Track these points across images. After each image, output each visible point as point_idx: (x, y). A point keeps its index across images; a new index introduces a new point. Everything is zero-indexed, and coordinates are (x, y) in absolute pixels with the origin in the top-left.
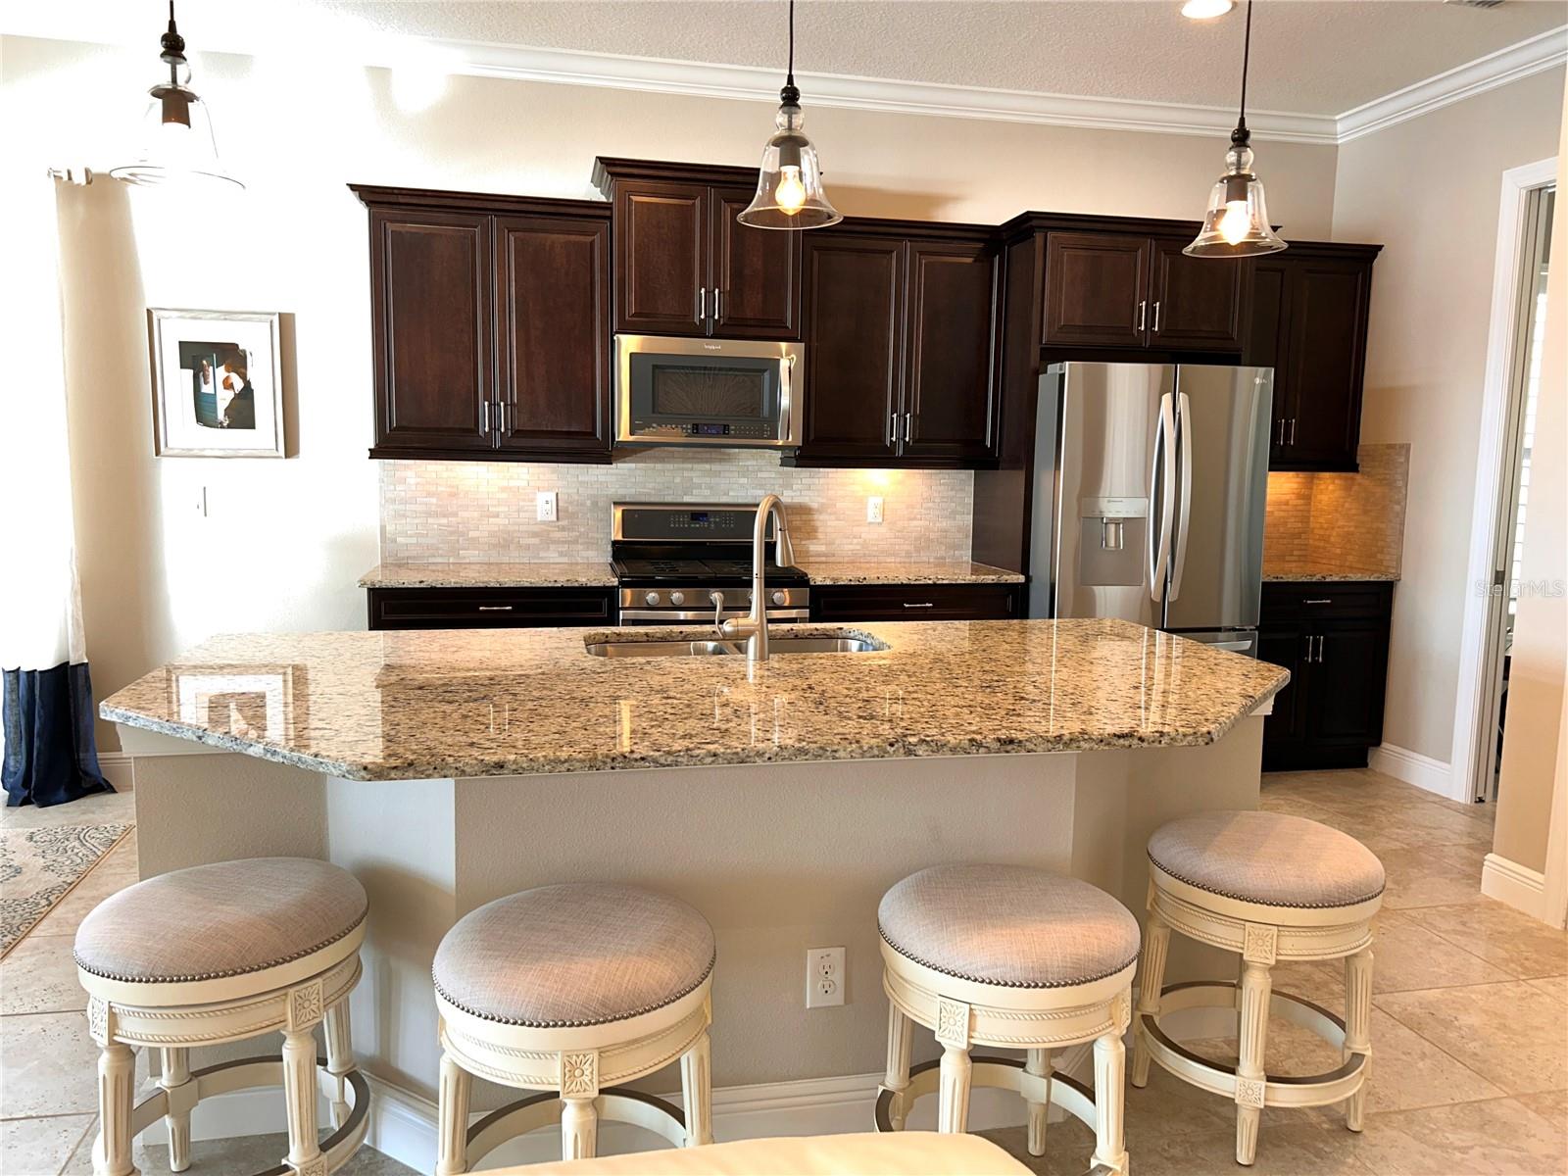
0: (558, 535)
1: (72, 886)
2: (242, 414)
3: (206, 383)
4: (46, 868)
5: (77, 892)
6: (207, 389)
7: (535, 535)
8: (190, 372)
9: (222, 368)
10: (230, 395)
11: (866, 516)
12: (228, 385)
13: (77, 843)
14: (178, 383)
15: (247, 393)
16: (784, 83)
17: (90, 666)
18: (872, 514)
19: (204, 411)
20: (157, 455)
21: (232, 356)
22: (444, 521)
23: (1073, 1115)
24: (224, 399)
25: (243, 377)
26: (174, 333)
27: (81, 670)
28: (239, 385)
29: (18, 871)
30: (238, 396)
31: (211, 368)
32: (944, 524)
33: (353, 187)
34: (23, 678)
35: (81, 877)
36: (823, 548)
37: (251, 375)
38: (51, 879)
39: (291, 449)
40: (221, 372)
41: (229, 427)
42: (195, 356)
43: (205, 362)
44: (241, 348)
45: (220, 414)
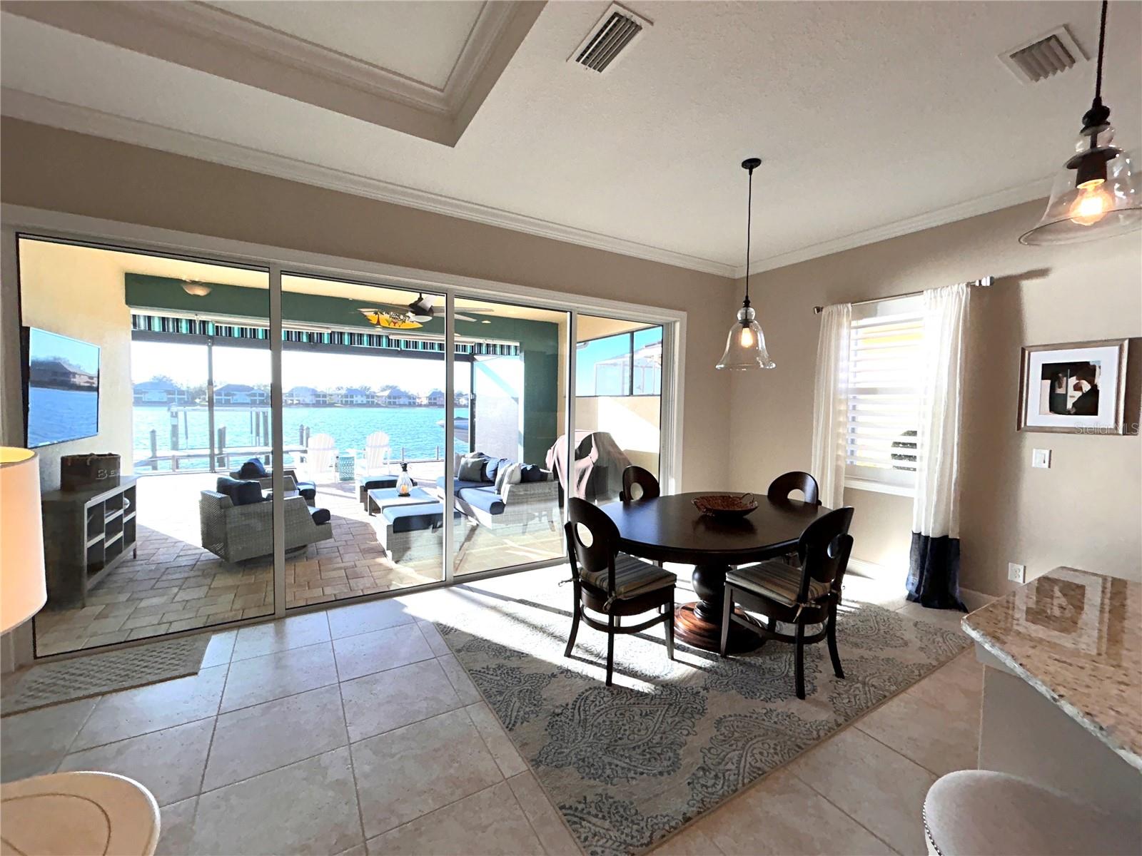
1: (931, 670)
2: (1089, 405)
3: (1060, 387)
4: (921, 649)
5: (937, 675)
6: (1060, 391)
8: (1048, 382)
9: (1075, 378)
10: (1078, 394)
12: (1077, 387)
13: (941, 640)
14: (1038, 390)
15: (1094, 391)
17: (961, 542)
19: (1056, 405)
20: (1018, 430)
24: (1074, 396)
25: (1092, 382)
26: (1039, 360)
27: (955, 542)
28: (1086, 387)
29: (906, 644)
30: (1084, 395)
31: (1065, 378)
34: (922, 539)
35: (942, 664)
37: (1098, 381)
38: (922, 658)
39: (1129, 430)
40: (1073, 381)
41: (1076, 414)
42: (1052, 372)
43: (1060, 375)
44: (1091, 364)
45: (1069, 406)
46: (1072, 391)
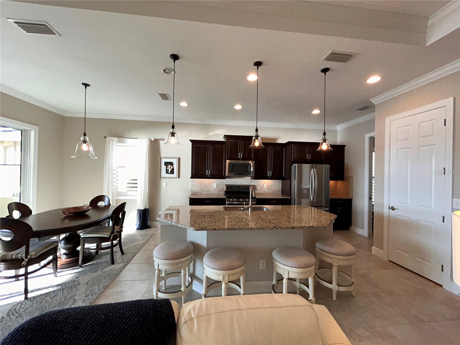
0: (217, 190)
1: (145, 243)
2: (172, 172)
4: (142, 240)
5: (147, 244)
6: (168, 168)
7: (213, 190)
8: (165, 166)
10: (171, 169)
11: (264, 187)
12: (171, 168)
13: (146, 236)
14: (164, 167)
15: (173, 169)
16: (256, 128)
17: (149, 209)
18: (265, 187)
19: (167, 172)
20: (160, 178)
21: (171, 164)
22: (200, 188)
23: (304, 290)
24: (170, 170)
25: (173, 167)
26: (164, 161)
27: (148, 210)
28: (172, 168)
29: (138, 240)
30: (172, 169)
32: (277, 188)
33: (190, 140)
34: (140, 211)
35: (147, 242)
36: (257, 192)
37: (174, 166)
38: (143, 242)
39: (179, 177)
40: (170, 166)
41: (170, 174)
42: (166, 164)
43: (168, 165)
44: (173, 162)
45: (169, 172)
46: (170, 168)
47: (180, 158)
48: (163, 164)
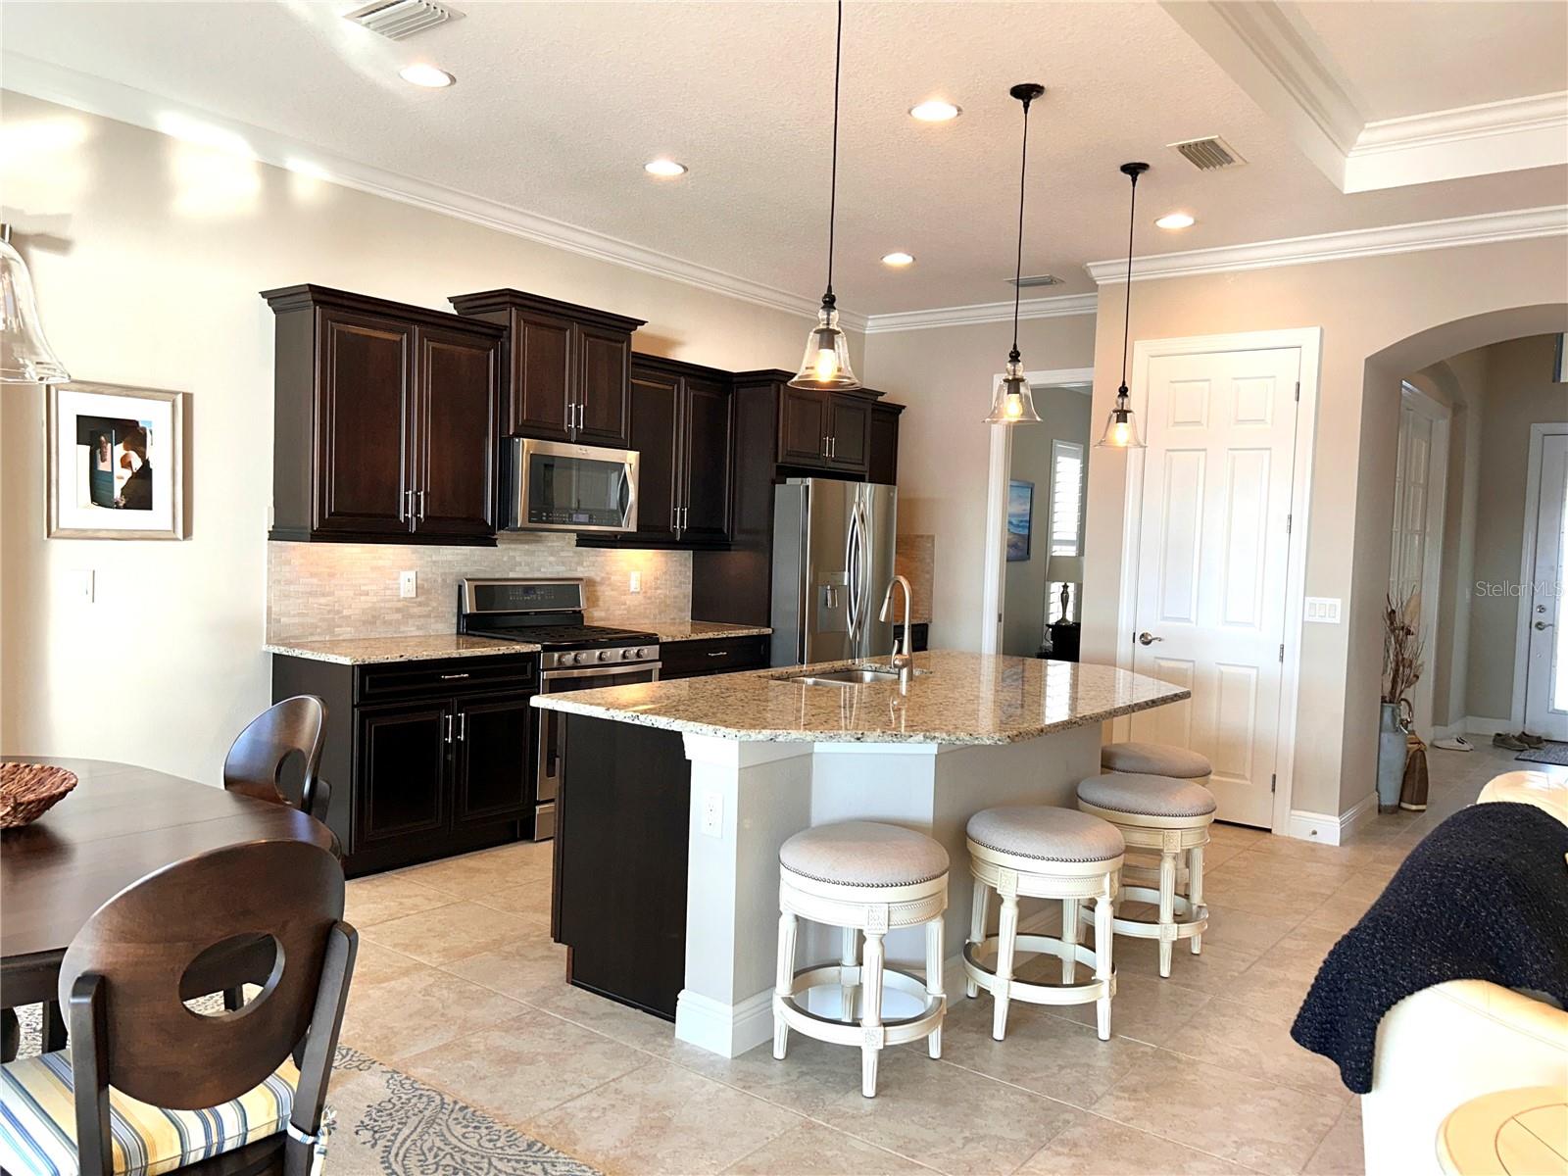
0: (416, 610)
2: (139, 495)
3: (103, 460)
6: (103, 467)
7: (398, 610)
8: (87, 448)
9: (121, 446)
10: (127, 474)
11: (629, 586)
12: (126, 463)
14: (74, 459)
15: (145, 473)
18: (634, 585)
19: (99, 492)
20: (48, 537)
21: (131, 433)
22: (323, 600)
24: (121, 477)
25: (142, 455)
26: (72, 406)
28: (137, 463)
30: (136, 476)
31: (109, 445)
32: (676, 592)
36: (603, 614)
37: (150, 454)
39: (187, 533)
40: (119, 450)
41: (125, 507)
42: (94, 431)
43: (103, 438)
44: (141, 425)
45: (117, 494)
47: (191, 395)
48: (68, 430)
